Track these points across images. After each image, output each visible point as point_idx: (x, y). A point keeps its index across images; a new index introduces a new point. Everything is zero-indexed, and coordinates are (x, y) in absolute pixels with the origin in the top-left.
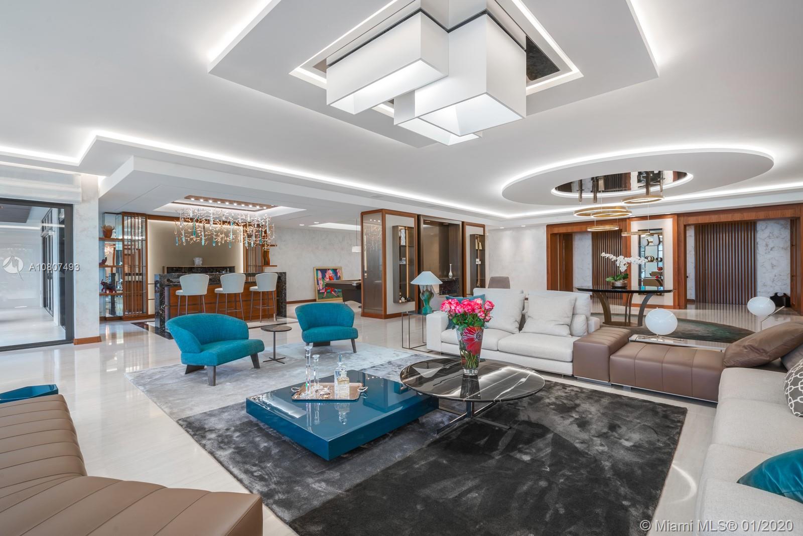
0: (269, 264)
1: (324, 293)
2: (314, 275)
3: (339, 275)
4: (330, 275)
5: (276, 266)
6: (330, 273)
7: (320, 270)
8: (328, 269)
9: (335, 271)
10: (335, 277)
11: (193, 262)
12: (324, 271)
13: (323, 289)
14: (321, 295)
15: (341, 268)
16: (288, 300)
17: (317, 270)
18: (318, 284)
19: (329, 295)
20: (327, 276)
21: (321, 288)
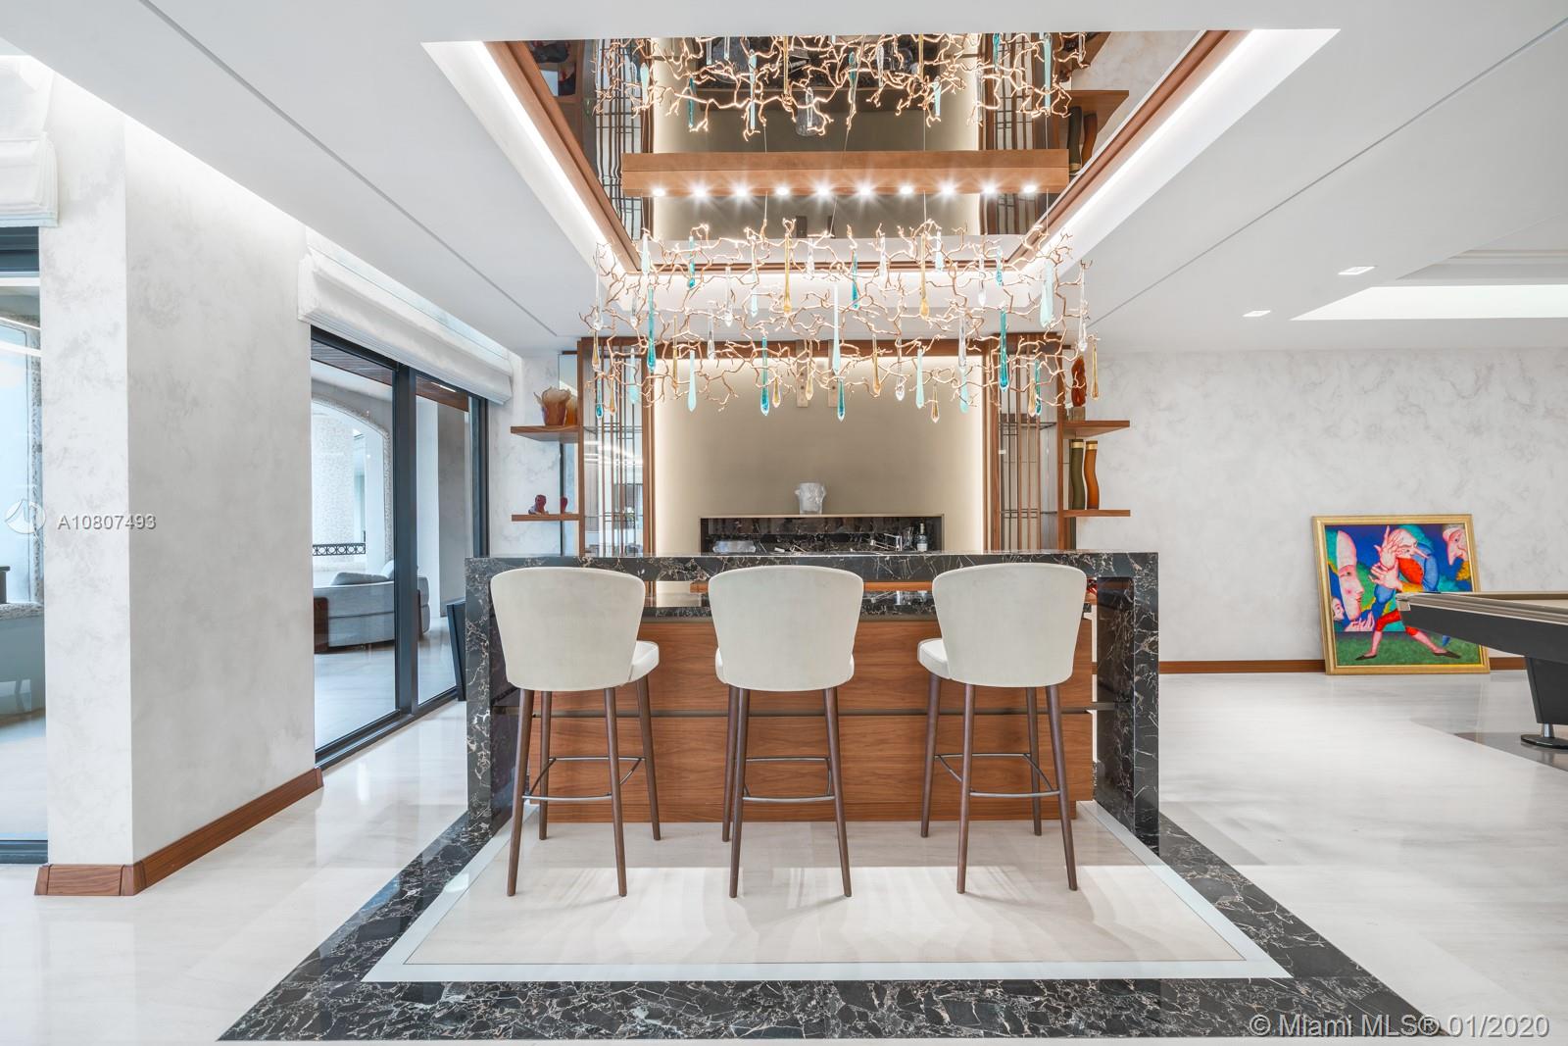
0: (1097, 507)
1: (1370, 635)
2: (1316, 549)
3: (1453, 552)
4: (1407, 556)
5: (1126, 513)
6: (1403, 545)
7: (1348, 529)
8: (1394, 527)
9: (1433, 534)
10: (1432, 563)
11: (796, 502)
12: (1367, 538)
13: (1363, 616)
14: (1353, 647)
15: (1466, 521)
16: (1164, 655)
17: (1332, 529)
18: (1335, 592)
19: (1397, 646)
20: (1387, 557)
21: (1352, 613)
